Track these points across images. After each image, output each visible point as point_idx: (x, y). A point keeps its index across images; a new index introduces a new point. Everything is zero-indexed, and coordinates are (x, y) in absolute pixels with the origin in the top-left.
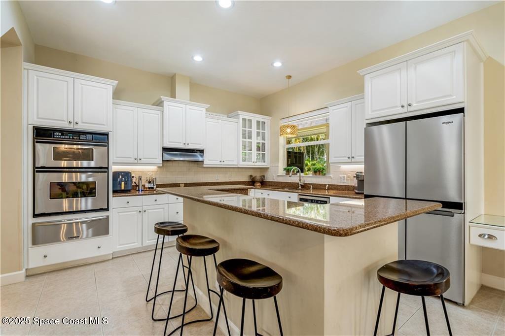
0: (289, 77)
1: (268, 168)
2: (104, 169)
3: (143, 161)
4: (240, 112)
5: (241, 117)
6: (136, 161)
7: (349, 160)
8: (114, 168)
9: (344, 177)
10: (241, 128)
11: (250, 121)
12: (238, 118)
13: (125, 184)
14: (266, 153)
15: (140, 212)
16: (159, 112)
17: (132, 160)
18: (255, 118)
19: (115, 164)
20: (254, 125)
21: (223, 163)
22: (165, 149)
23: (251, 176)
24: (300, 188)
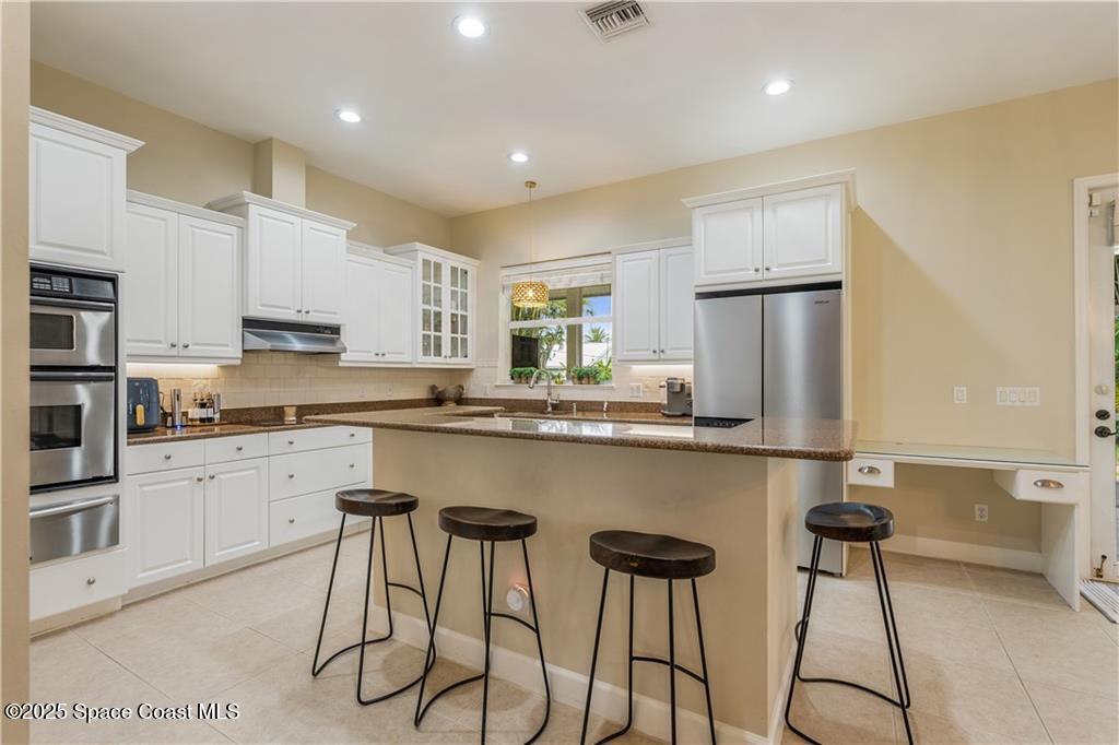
0: (532, 184)
1: (472, 370)
2: (108, 372)
3: (193, 350)
4: (418, 245)
5: (421, 256)
6: (174, 352)
7: (656, 357)
8: (131, 369)
9: (638, 387)
10: (421, 282)
11: (438, 267)
12: (415, 259)
13: (147, 410)
14: (468, 336)
15: (200, 480)
16: (234, 230)
17: (163, 348)
18: (449, 260)
19: (133, 357)
20: (446, 274)
21: (380, 358)
22: (250, 324)
23: (433, 388)
24: (550, 409)
